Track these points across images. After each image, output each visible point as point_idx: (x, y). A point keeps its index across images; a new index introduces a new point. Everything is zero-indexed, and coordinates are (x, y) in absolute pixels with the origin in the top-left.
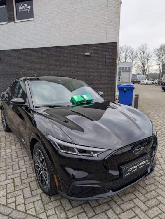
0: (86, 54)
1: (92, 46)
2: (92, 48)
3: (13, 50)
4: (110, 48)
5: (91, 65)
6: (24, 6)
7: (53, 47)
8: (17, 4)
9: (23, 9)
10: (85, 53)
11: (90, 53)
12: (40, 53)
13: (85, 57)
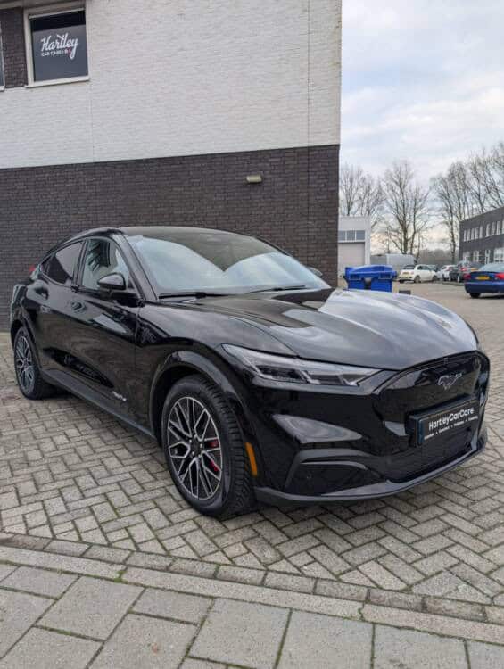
0: (250, 179)
1: (268, 156)
2: (267, 162)
3: (22, 169)
4: (319, 162)
5: (264, 211)
6: (59, 40)
7: (147, 161)
8: (35, 34)
9: (56, 50)
10: (246, 175)
11: (262, 177)
12: (106, 178)
13: (246, 189)
